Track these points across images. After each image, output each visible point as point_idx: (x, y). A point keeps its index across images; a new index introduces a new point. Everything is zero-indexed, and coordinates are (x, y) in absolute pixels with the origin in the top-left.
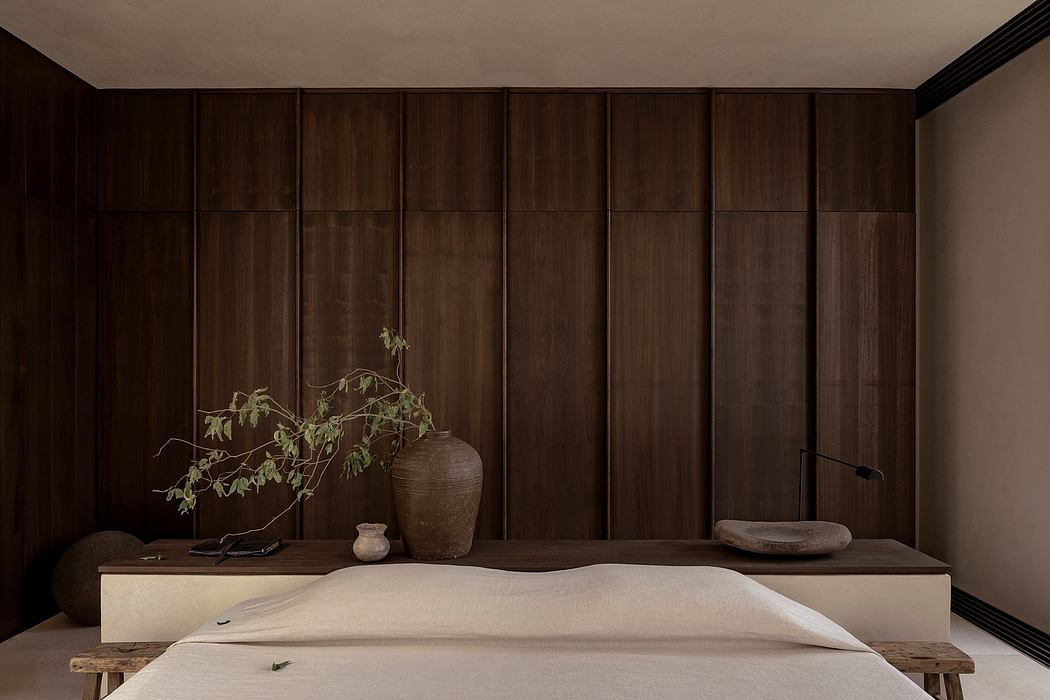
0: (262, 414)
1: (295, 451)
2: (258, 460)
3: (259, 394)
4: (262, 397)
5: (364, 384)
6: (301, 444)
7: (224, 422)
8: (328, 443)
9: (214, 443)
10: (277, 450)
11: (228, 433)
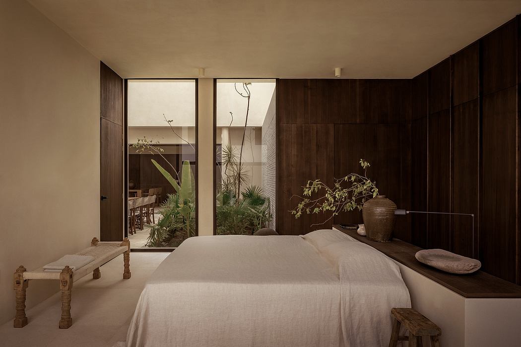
0: (318, 188)
1: (333, 201)
2: (322, 202)
3: (317, 182)
4: (319, 183)
5: (353, 179)
6: (335, 198)
7: (309, 190)
8: (343, 198)
9: (306, 197)
10: (328, 200)
11: (310, 194)
